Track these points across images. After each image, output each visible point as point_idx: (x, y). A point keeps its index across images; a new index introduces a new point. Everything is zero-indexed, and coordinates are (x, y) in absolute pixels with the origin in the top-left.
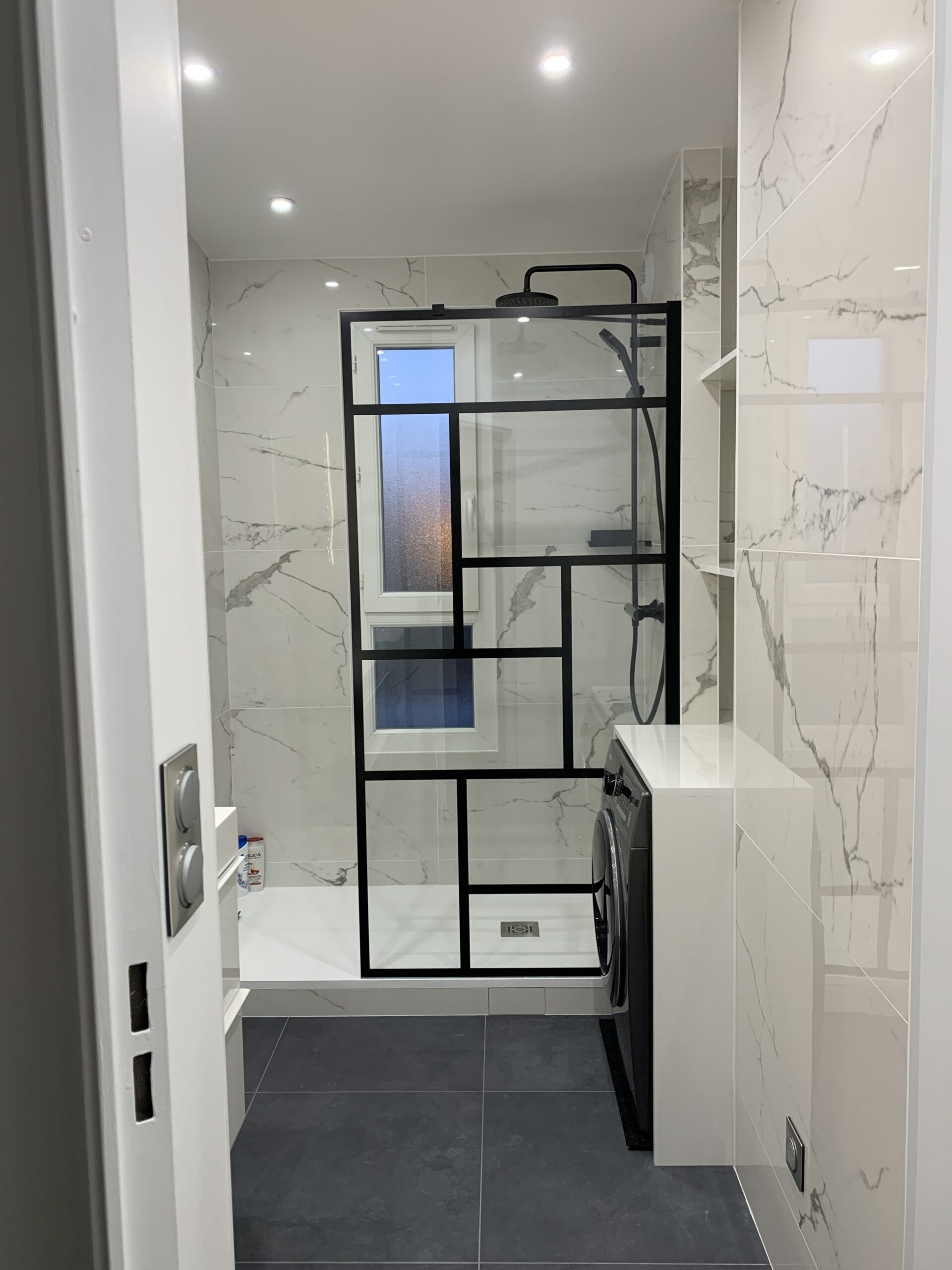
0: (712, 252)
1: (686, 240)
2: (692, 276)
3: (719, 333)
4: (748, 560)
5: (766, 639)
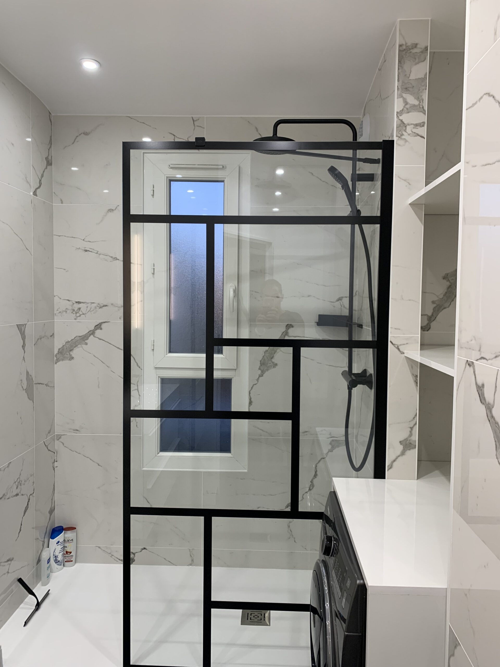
0: (420, 102)
1: (399, 92)
2: (403, 121)
3: (424, 167)
4: (474, 372)
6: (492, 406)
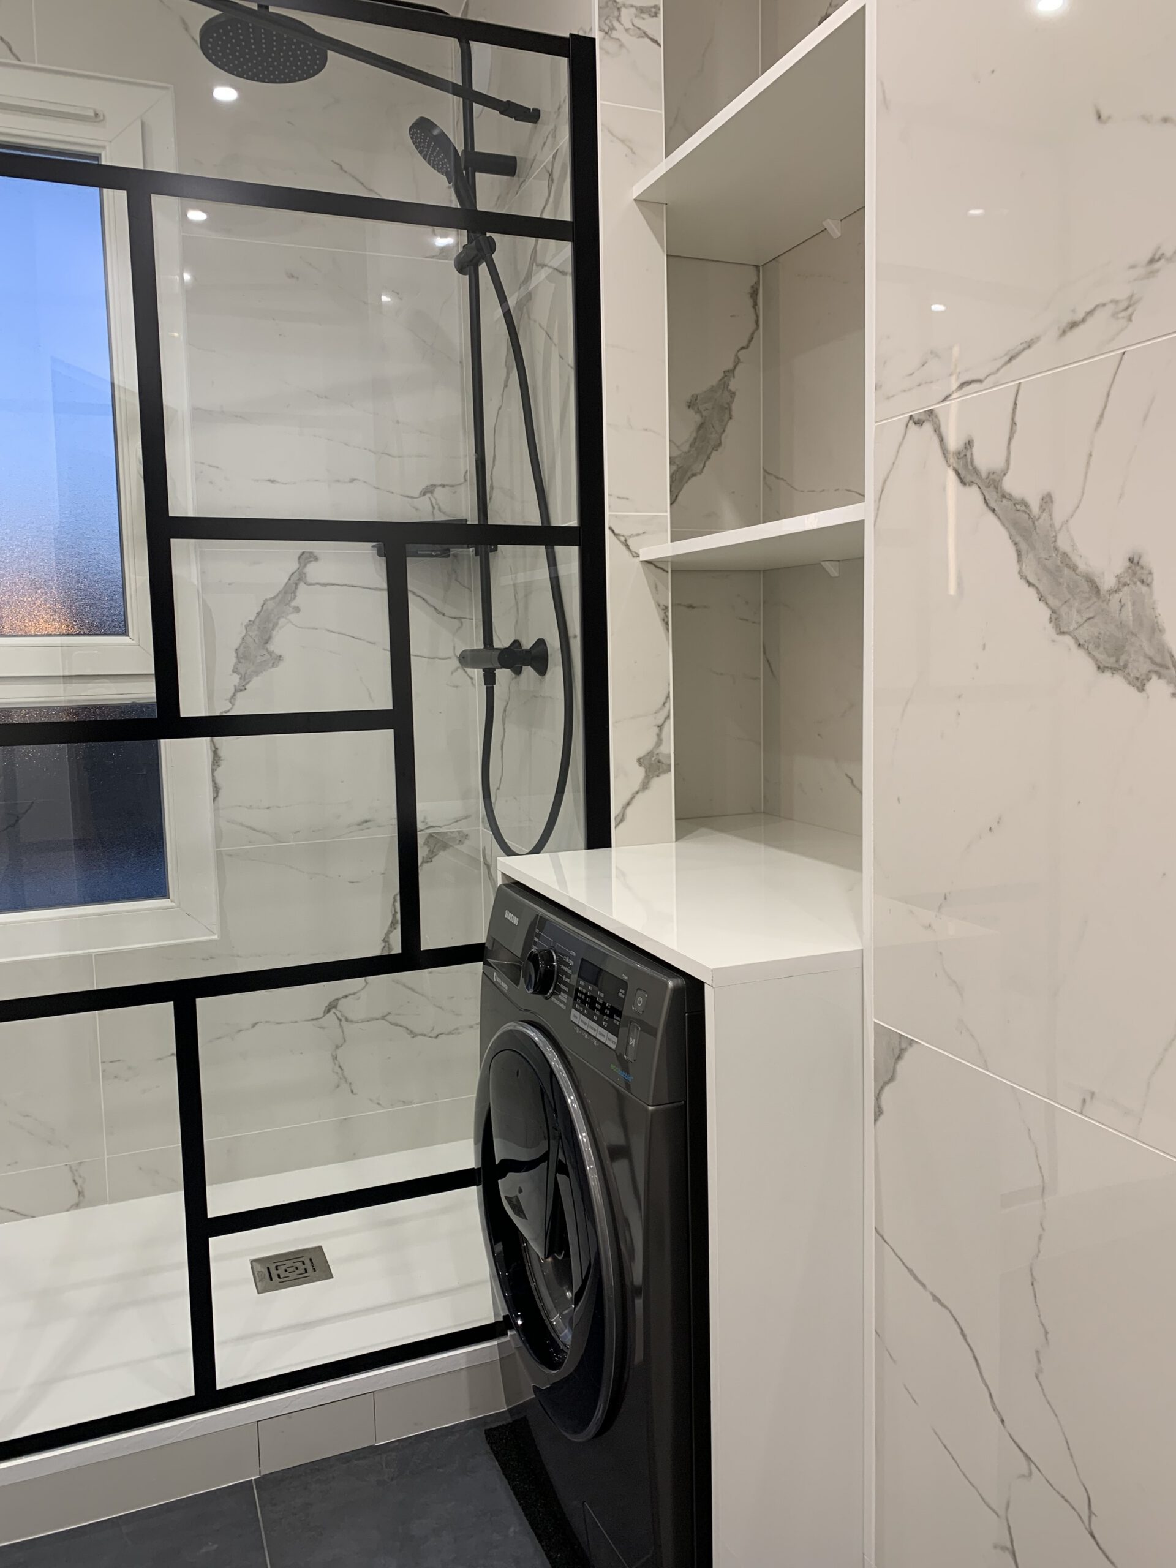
3: (661, 113)
4: (935, 431)
5: (1041, 589)
6: (1002, 474)
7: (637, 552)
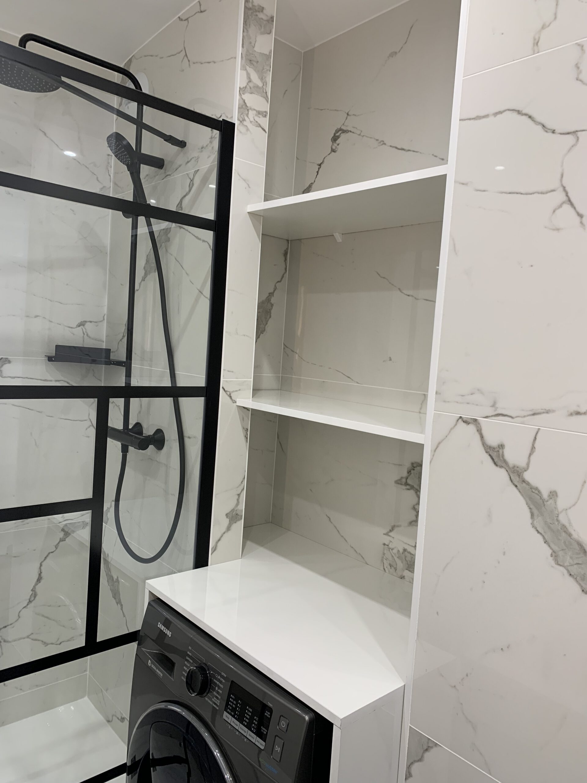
0: (264, 85)
1: (244, 61)
2: (245, 101)
3: (264, 167)
4: (478, 431)
5: (546, 537)
6: (523, 470)
7: (235, 400)
